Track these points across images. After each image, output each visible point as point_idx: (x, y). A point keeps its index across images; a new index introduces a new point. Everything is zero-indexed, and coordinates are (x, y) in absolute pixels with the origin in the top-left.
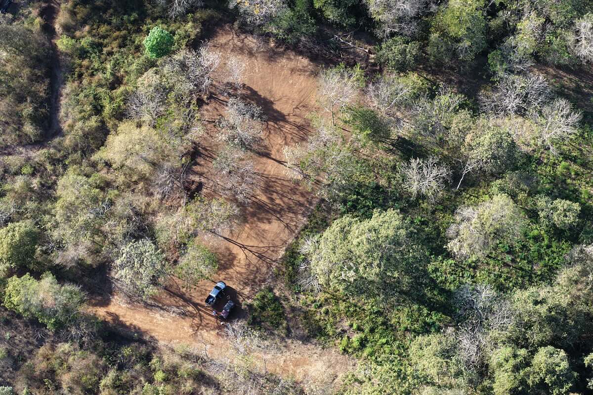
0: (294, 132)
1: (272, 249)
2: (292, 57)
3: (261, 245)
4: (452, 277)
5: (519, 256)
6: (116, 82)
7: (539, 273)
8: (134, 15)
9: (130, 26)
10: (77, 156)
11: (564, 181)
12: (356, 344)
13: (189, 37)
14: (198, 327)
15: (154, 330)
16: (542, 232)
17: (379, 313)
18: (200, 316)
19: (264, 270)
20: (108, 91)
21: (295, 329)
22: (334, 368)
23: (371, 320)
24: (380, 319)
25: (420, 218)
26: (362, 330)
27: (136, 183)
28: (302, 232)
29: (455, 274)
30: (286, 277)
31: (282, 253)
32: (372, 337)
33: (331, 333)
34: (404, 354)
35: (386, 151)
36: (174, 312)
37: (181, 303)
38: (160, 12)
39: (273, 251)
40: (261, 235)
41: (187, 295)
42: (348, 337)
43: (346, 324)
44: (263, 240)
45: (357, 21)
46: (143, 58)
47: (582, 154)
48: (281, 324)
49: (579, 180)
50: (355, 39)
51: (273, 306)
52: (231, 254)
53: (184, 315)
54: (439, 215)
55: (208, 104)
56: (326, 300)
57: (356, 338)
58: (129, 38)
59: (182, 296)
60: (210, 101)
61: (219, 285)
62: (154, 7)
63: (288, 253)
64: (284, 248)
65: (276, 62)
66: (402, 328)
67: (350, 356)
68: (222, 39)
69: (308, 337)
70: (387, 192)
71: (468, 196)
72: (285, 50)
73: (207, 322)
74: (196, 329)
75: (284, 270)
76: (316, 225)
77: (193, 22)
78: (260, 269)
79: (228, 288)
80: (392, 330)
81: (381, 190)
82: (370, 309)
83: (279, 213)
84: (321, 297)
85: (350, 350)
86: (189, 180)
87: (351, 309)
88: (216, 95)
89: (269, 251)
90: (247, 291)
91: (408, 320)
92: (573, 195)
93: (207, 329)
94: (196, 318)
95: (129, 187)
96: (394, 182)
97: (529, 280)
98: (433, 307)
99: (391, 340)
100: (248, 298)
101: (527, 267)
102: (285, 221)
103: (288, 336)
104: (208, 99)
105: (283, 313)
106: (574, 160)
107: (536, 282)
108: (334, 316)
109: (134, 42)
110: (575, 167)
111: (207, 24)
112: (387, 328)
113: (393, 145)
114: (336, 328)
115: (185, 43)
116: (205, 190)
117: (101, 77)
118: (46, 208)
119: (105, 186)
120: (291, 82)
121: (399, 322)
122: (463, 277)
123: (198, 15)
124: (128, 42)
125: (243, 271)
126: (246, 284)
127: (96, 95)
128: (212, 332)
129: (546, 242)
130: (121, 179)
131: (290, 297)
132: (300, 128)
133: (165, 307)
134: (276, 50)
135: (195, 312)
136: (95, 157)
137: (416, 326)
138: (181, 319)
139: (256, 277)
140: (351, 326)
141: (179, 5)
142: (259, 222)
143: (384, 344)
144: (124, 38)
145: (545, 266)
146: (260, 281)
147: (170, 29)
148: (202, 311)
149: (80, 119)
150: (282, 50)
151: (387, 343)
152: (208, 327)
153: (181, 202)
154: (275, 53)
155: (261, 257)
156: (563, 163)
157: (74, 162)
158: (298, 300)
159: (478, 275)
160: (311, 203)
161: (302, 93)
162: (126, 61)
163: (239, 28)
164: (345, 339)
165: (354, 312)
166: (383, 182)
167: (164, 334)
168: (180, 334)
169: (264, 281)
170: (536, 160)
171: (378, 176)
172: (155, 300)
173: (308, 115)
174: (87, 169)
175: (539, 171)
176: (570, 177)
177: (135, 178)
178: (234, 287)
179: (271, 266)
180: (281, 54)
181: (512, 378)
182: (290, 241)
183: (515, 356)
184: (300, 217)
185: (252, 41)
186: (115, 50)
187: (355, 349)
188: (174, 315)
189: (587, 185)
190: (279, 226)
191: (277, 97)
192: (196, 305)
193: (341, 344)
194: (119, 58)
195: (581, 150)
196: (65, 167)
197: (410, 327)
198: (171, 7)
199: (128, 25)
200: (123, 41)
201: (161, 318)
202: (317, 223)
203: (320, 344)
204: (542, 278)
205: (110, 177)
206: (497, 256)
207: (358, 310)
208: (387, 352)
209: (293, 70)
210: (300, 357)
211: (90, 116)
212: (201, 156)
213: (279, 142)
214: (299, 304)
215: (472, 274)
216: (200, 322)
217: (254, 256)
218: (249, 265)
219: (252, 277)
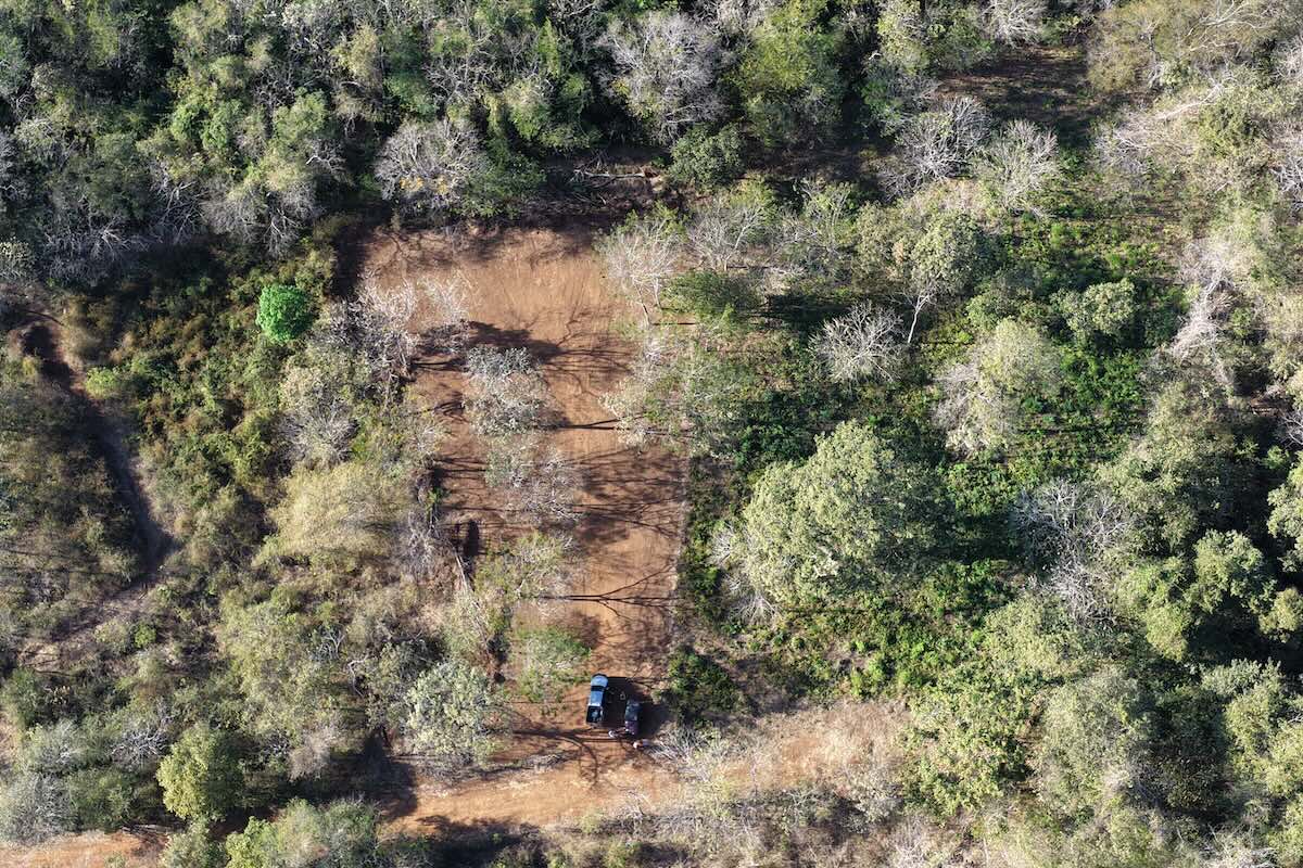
0: (589, 364)
1: (652, 579)
2: (520, 238)
3: (632, 581)
4: (975, 492)
5: (1062, 409)
6: (232, 412)
7: (1108, 422)
8: (205, 281)
9: (206, 303)
10: (225, 570)
11: (1071, 256)
12: (877, 675)
13: (322, 277)
14: (595, 771)
15: (520, 812)
16: (1079, 354)
17: (888, 606)
18: (589, 750)
19: (658, 621)
20: (225, 434)
21: (762, 697)
22: (861, 730)
23: (881, 622)
24: (896, 615)
25: (873, 418)
26: (875, 647)
27: (356, 573)
28: (691, 529)
29: (977, 485)
30: (705, 618)
31: (674, 579)
32: (897, 652)
33: (826, 676)
34: (963, 655)
35: (760, 330)
36: (539, 764)
37: (544, 742)
38: (247, 257)
39: (656, 583)
40: (622, 565)
41: (548, 725)
42: (858, 669)
43: (843, 649)
44: (628, 570)
45: (604, 131)
46: (259, 347)
47: (1076, 199)
48: (735, 700)
49: (1092, 242)
50: (612, 163)
51: (705, 675)
52: (586, 620)
53: (559, 762)
54: (900, 399)
55: (413, 381)
56: (790, 624)
57: (871, 664)
58: (214, 325)
59: (539, 731)
60: (416, 373)
61: (595, 682)
62: (233, 251)
63: (684, 575)
64: (674, 569)
65: (494, 257)
66: (938, 614)
67: (876, 699)
68: (382, 257)
69: (790, 700)
70: (797, 398)
71: (931, 346)
72: (501, 232)
73: (606, 754)
74: (593, 775)
75: (692, 606)
76: (707, 506)
77: (317, 249)
78: (651, 624)
79: (614, 682)
80: (923, 624)
81: (785, 399)
82: (869, 607)
83: (632, 514)
84: (779, 622)
85: (873, 690)
86: (448, 527)
87: (840, 620)
88: (418, 359)
89: (650, 586)
90: (647, 670)
91: (940, 595)
92: (1098, 273)
93: (613, 766)
94: (583, 758)
95: (347, 584)
96: (798, 377)
97: (1098, 442)
98: (969, 555)
99: (931, 641)
100: (656, 681)
101: (1085, 422)
102: (650, 523)
103: (756, 714)
104: (410, 371)
105: (729, 679)
106: (1067, 214)
107: (1111, 439)
108: (817, 645)
109: (227, 328)
110: (1076, 225)
111: (342, 242)
112: (913, 625)
113: (767, 315)
114: (831, 664)
115: (320, 291)
116: (484, 531)
117: (200, 414)
118: (216, 689)
119: (302, 602)
120: (539, 281)
121: (926, 606)
122: (991, 484)
123: (319, 234)
124: (216, 333)
125: (623, 639)
126: (640, 660)
127: (206, 449)
128: (623, 768)
129: (1093, 367)
130: (327, 577)
131: (726, 647)
132: (596, 353)
133: (519, 765)
134: (484, 238)
135: (576, 748)
136: (257, 561)
137: (957, 599)
138: (557, 772)
139: (650, 641)
140: (854, 648)
141: (282, 230)
142: (607, 543)
143: (922, 653)
144: (206, 327)
145: (1113, 406)
146: (660, 643)
147: (283, 277)
148: (588, 740)
149: (200, 505)
150: (494, 234)
151: (927, 648)
152: (612, 763)
153: (454, 570)
154: (486, 244)
155: (640, 601)
156: (1055, 226)
157: (226, 585)
158: (742, 647)
159: (1014, 470)
160: (678, 474)
161: (568, 294)
162: (231, 368)
163: (402, 226)
164: (854, 674)
165: (847, 623)
166: (781, 385)
167: (541, 810)
168: (570, 798)
169: (668, 639)
170: (1010, 240)
171: (767, 378)
172: (495, 760)
173: (597, 326)
174: (255, 587)
175: (1023, 257)
176: (1076, 245)
177: (351, 564)
178: (621, 674)
179: (667, 610)
180: (498, 241)
182: (677, 552)
183: (1164, 575)
184: (672, 504)
185: (431, 241)
186: (199, 356)
187: (879, 684)
188: (542, 769)
189: (1109, 246)
190: (645, 536)
191: (529, 317)
192: (571, 735)
193: (851, 686)
194: (214, 367)
195: (1070, 193)
196: (214, 601)
197: (950, 606)
198: (267, 239)
199: (202, 302)
200: (207, 333)
201: (522, 785)
202: (707, 502)
203: (818, 704)
204: (1117, 428)
205: (303, 583)
206: (1028, 425)
207: (851, 616)
208: (933, 664)
209: (532, 261)
210: (794, 739)
211: (214, 491)
212: (447, 476)
213: (572, 392)
214: (747, 651)
215: (1003, 471)
216: (594, 761)
217: (629, 606)
218: (628, 624)
219: (643, 643)
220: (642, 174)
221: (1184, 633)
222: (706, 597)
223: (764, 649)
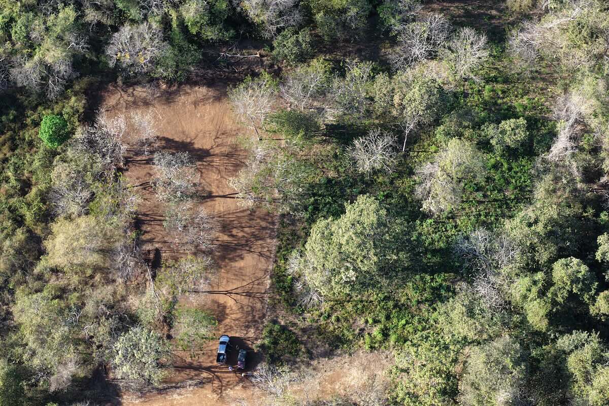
0: (225, 162)
1: (256, 282)
2: (189, 91)
3: (245, 283)
4: (437, 235)
5: (487, 189)
6: (25, 186)
7: (513, 197)
8: (12, 113)
9: (13, 126)
10: (19, 275)
11: (495, 104)
12: (379, 337)
13: (78, 112)
14: (221, 389)
16: (498, 159)
17: (387, 299)
18: (218, 377)
19: (259, 305)
20: (21, 198)
21: (315, 349)
22: (369, 368)
23: (383, 308)
24: (391, 304)
25: (382, 193)
26: (379, 322)
27: (92, 277)
28: (278, 255)
29: (439, 231)
30: (284, 304)
31: (268, 282)
32: (391, 324)
33: (351, 337)
34: (427, 326)
35: (320, 143)
36: (190, 385)
37: (193, 373)
38: (36, 100)
39: (258, 284)
40: (240, 274)
41: (195, 363)
42: (369, 334)
43: (361, 322)
44: (244, 278)
45: (237, 31)
46: (41, 150)
47: (500, 72)
48: (300, 350)
49: (507, 96)
50: (241, 49)
51: (284, 336)
52: (219, 305)
53: (201, 384)
54: (398, 183)
55: (127, 170)
56: (332, 308)
57: (376, 331)
58: (17, 138)
59: (190, 367)
60: (129, 166)
61: (222, 339)
62: (29, 96)
63: (274, 280)
64: (268, 277)
65: (175, 101)
66: (414, 303)
67: (378, 350)
68: (112, 101)
69: (331, 351)
70: (340, 181)
71: (416, 154)
72: (179, 87)
73: (227, 380)
74: (220, 391)
76: (288, 241)
77: (75, 95)
78: (255, 307)
79: (231, 339)
80: (406, 309)
81: (333, 182)
82: (376, 299)
83: (247, 245)
84: (325, 307)
85: (376, 345)
86: (144, 252)
87: (359, 306)
88: (130, 158)
89: (255, 286)
90: (251, 333)
91: (416, 293)
92: (511, 113)
93: (231, 387)
94: (214, 382)
95: (86, 283)
96: (342, 170)
97: (507, 208)
98: (433, 271)
99: (410, 319)
100: (256, 339)
101: (500, 196)
102: (256, 250)
103: (312, 358)
104: (125, 164)
105: (297, 338)
106: (495, 80)
107: (514, 206)
108: (346, 320)
109: (24, 139)
110: (499, 87)
111: (90, 92)
112: (400, 309)
113: (325, 135)
114: (354, 331)
115: (76, 119)
116: (164, 255)
117: (7, 188)
118: (11, 341)
119: (61, 294)
120: (199, 115)
121: (408, 299)
122: (447, 231)
123: (77, 87)
124: (18, 142)
125: (239, 316)
126: (248, 327)
127: (10, 207)
128: (237, 388)
129: (506, 166)
130: (75, 279)
131: (296, 321)
132: (229, 155)
133: (179, 385)
134: (169, 91)
135: (211, 376)
136: (37, 270)
137: (425, 295)
138: (201, 389)
139: (254, 316)
140: (367, 322)
141: (55, 85)
142: (232, 262)
143: (405, 325)
144: (12, 139)
145: (516, 188)
146: (259, 318)
147: (56, 111)
148: (218, 372)
149: (6, 238)
150: (175, 88)
151: (407, 323)
152: (230, 385)
153: (146, 276)
154: (170, 94)
155: (249, 294)
156: (487, 87)
157: (19, 283)
158: (305, 321)
159: (460, 223)
160: (273, 223)
161: (215, 122)
162: (25, 162)
163: (124, 83)
164: (367, 336)
165: (364, 308)
166: (332, 174)
169: (264, 316)
170: (462, 94)
171: (324, 170)
172: (165, 382)
173: (231, 140)
174: (35, 284)
175: (469, 104)
176: (499, 98)
177: (89, 272)
178: (237, 335)
179: (264, 299)
180: (176, 92)
181: (543, 304)
182: (271, 267)
183: (535, 283)
184: (269, 240)
185: (141, 92)
186: (8, 155)
187: (380, 342)
188: (191, 388)
189: (517, 99)
190: (253, 258)
191: (193, 134)
192: (208, 369)
193: (365, 343)
194: (16, 161)
195: (496, 69)
196: (12, 292)
197: (421, 298)
198: (47, 90)
199: (10, 124)
200: (13, 142)
201: (180, 397)
202: (288, 239)
203: (345, 353)
204: (518, 200)
205: (62, 282)
206: (468, 198)
207: (366, 304)
208: (410, 331)
209: (195, 104)
210: (332, 373)
211: (14, 230)
212: (145, 224)
213: (215, 177)
214: (308, 323)
215: (454, 224)
216: (220, 383)
217: (243, 297)
218: (242, 307)
219: (250, 318)
220: (258, 56)
221: (546, 315)
222: (286, 292)
223: (317, 322)
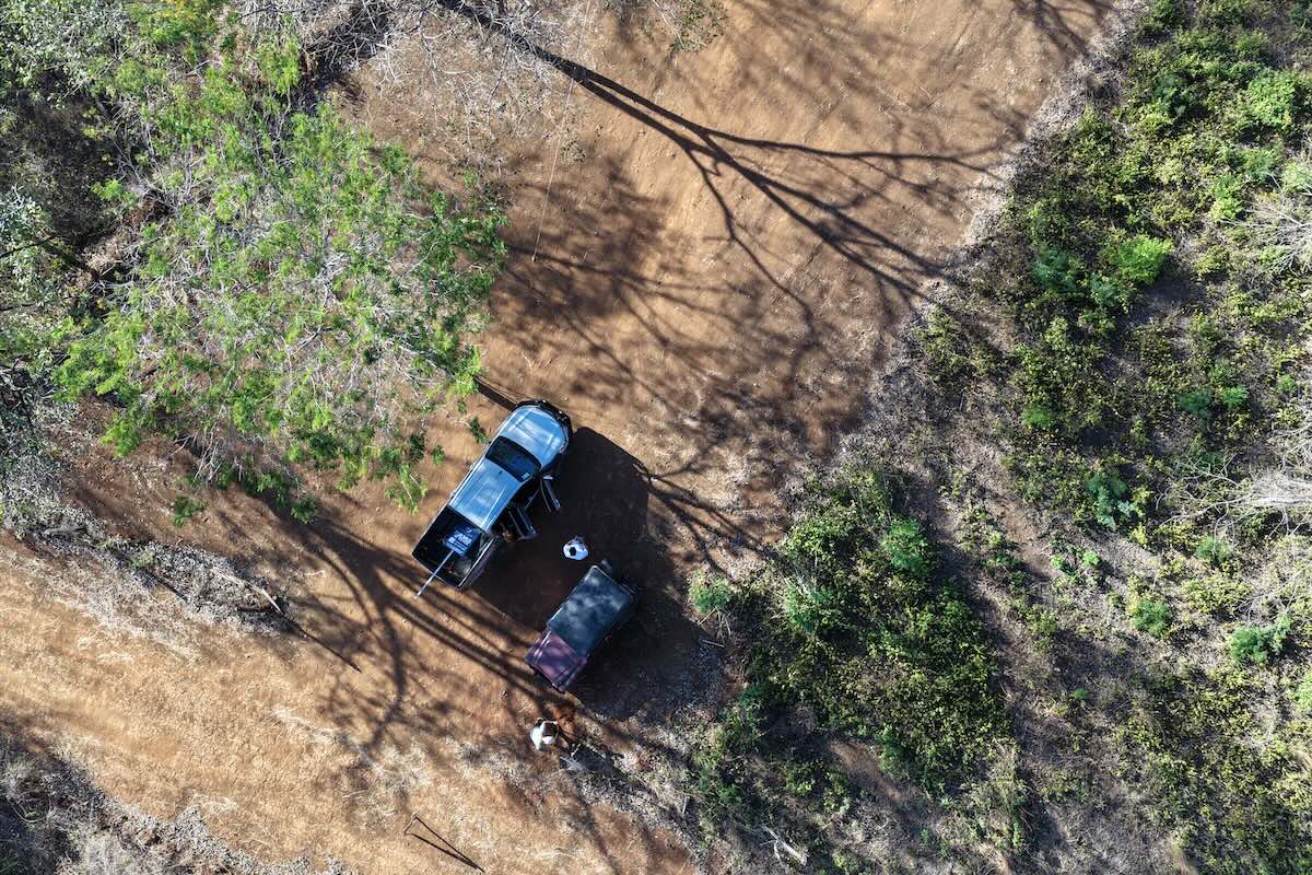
1: (916, 172)
3: (832, 138)
14: (378, 725)
15: (69, 715)
18: (396, 647)
19: (860, 334)
28: (1147, 54)
31: (988, 206)
36: (207, 592)
37: (265, 536)
39: (922, 190)
40: (841, 66)
61: (520, 428)
63: (1032, 208)
64: (1007, 172)
74: (366, 734)
79: (584, 447)
89: (895, 192)
90: (726, 482)
93: (443, 744)
94: (362, 660)
100: (737, 540)
125: (708, 331)
126: (718, 428)
128: (471, 773)
131: (1046, 557)
135: (356, 615)
139: (796, 387)
155: (831, 229)
167: (137, 747)
168: (247, 762)
178: (628, 442)
182: (1053, 117)
188: (207, 615)
192: (363, 562)
201: (126, 624)
216: (391, 690)
217: (781, 219)
218: (750, 288)
219: (763, 383)
